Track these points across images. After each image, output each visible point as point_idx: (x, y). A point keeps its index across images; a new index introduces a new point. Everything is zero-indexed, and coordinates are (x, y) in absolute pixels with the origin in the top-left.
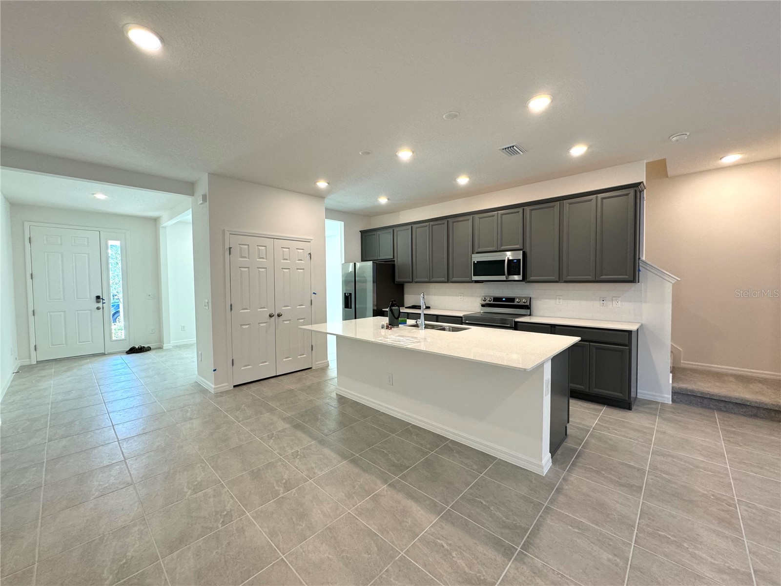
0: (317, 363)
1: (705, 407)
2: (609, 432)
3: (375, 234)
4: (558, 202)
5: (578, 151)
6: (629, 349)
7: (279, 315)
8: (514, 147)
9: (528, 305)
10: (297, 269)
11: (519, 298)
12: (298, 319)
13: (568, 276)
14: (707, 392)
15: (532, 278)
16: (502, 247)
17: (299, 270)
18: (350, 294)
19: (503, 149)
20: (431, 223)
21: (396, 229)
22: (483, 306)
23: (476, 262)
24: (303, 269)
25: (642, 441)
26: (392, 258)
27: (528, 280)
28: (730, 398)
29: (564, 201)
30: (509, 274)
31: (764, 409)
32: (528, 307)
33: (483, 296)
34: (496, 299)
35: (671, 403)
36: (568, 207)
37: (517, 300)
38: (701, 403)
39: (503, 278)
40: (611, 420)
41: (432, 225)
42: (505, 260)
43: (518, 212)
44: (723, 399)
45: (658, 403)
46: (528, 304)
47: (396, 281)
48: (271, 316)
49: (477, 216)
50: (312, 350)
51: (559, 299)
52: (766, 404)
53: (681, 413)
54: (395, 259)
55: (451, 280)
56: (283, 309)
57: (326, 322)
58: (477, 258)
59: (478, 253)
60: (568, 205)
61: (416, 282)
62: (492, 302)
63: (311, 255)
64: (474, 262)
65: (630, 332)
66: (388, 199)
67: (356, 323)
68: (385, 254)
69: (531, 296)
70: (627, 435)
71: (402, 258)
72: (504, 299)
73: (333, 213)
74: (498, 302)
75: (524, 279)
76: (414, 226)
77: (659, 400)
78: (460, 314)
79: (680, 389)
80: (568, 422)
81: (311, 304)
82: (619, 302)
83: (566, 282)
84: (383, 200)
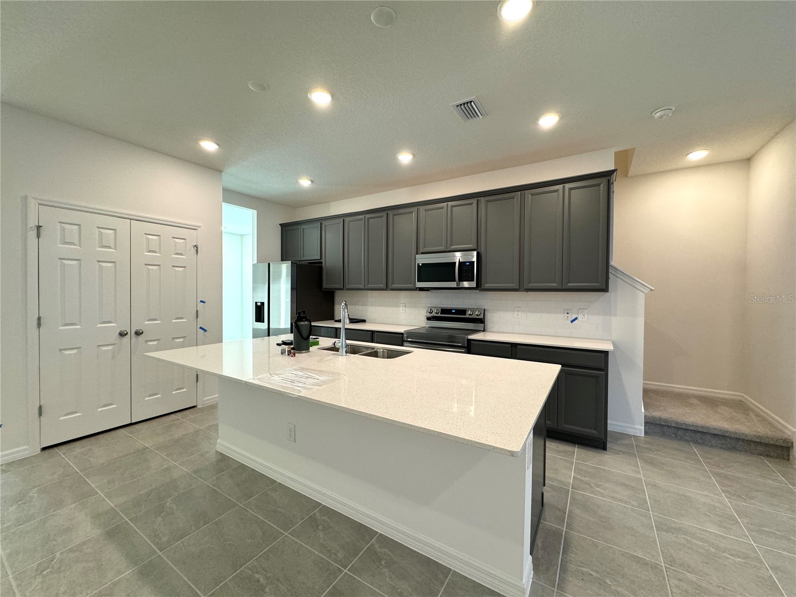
0: (206, 399)
1: (680, 440)
2: (593, 492)
3: (298, 229)
4: (519, 193)
5: (549, 121)
6: (606, 374)
7: (138, 333)
8: (472, 103)
9: (482, 319)
10: (173, 266)
11: (470, 309)
12: (173, 338)
13: (530, 283)
14: (683, 422)
15: (488, 285)
16: (453, 247)
17: (177, 269)
18: (263, 304)
19: (457, 106)
20: (367, 216)
21: (324, 223)
22: (428, 319)
23: (420, 265)
24: (184, 267)
25: (636, 504)
26: (319, 258)
27: (482, 287)
28: (708, 428)
29: (526, 191)
30: (461, 279)
31: (743, 440)
32: (482, 321)
33: (429, 307)
34: (444, 311)
35: (643, 436)
36: (530, 199)
37: (469, 312)
38: (675, 434)
39: (453, 284)
40: (590, 470)
41: (369, 219)
42: (455, 263)
43: (471, 204)
44: (700, 430)
45: (629, 436)
46: (482, 317)
47: (323, 287)
48: (122, 334)
49: (422, 208)
50: (197, 381)
51: (518, 311)
52: (746, 435)
53: (659, 451)
54: (323, 260)
55: (390, 287)
56: (144, 324)
57: (222, 342)
58: (422, 259)
59: (423, 253)
60: (530, 195)
61: (348, 289)
62: (439, 315)
63: (197, 247)
64: (418, 264)
65: (605, 353)
66: (312, 182)
67: (269, 342)
68: (311, 253)
69: (486, 307)
70: (615, 496)
71: (332, 258)
72: (453, 311)
73: (234, 196)
74: (446, 314)
75: (478, 287)
76: (347, 219)
77: (631, 432)
78: (401, 330)
79: (653, 418)
80: (544, 486)
81: (197, 317)
82: (586, 315)
83: (528, 290)
84: (305, 183)
